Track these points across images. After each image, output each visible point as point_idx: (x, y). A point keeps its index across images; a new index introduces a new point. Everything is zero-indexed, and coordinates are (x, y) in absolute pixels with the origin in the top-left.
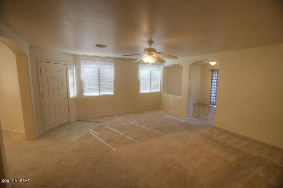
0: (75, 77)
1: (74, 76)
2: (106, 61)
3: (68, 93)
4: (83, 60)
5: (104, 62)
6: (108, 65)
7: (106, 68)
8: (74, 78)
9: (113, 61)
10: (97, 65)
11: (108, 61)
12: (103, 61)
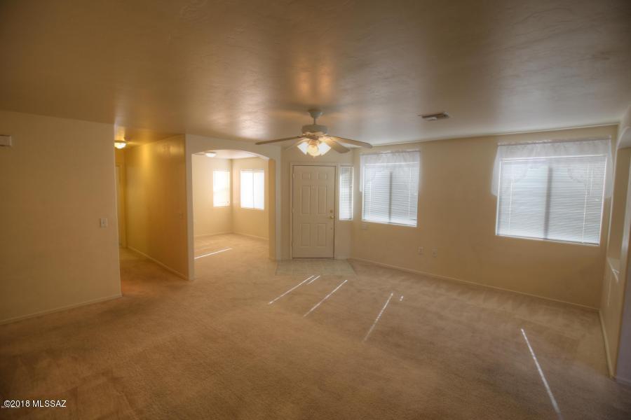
0: (353, 186)
1: (351, 183)
2: (402, 152)
3: (335, 211)
4: (363, 155)
5: (397, 154)
6: (405, 160)
7: (400, 166)
8: (351, 187)
9: (417, 150)
10: (382, 162)
11: (405, 152)
12: (396, 152)
